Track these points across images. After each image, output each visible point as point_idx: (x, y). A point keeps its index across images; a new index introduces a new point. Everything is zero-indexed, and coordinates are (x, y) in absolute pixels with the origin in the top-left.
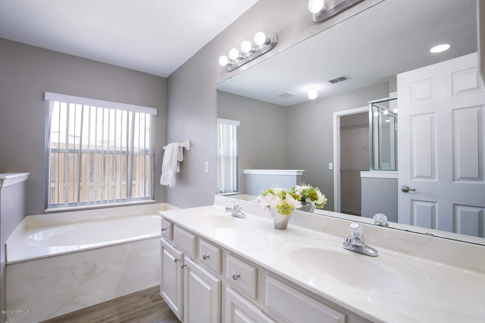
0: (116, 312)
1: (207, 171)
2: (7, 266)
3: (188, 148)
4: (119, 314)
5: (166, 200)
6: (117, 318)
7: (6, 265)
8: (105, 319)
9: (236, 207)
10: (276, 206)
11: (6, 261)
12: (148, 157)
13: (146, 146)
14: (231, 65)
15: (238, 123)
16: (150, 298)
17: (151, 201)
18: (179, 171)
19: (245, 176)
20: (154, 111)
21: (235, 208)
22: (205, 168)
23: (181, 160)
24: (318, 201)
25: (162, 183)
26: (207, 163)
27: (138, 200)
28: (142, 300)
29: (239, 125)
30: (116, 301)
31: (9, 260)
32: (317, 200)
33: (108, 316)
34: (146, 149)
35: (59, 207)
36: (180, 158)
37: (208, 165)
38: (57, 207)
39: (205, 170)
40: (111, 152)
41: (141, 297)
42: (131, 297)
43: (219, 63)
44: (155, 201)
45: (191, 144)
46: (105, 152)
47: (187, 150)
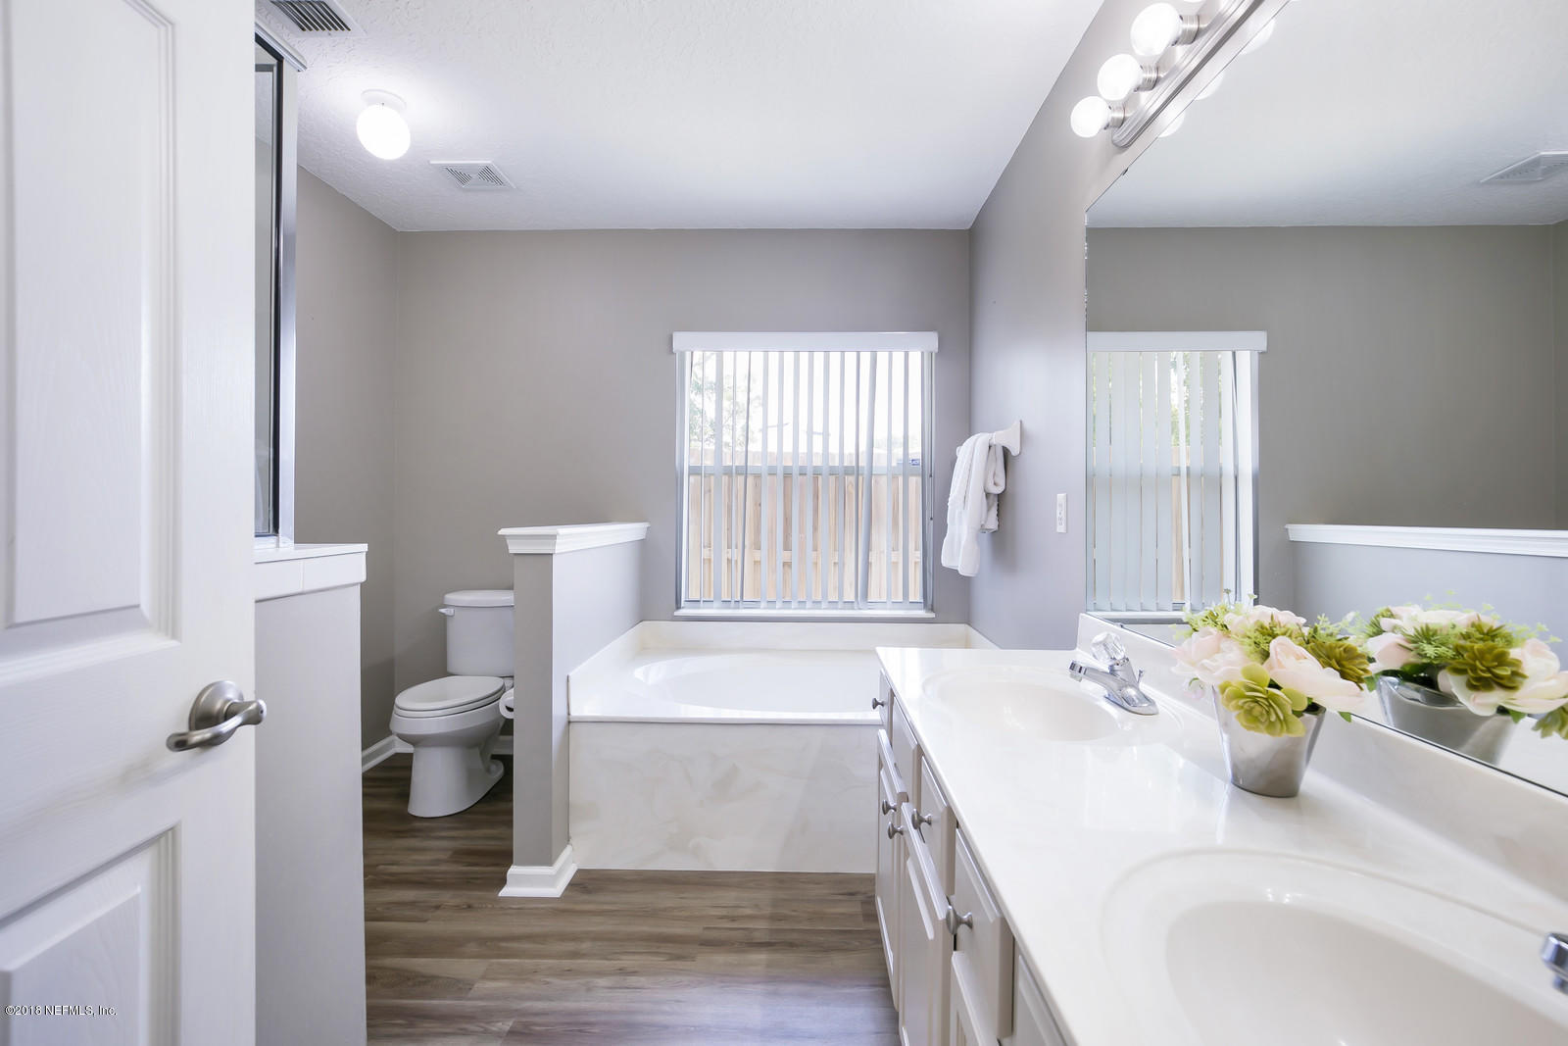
0: (768, 911)
1: (1061, 529)
2: (571, 725)
3: (1015, 451)
4: (773, 918)
5: (967, 618)
6: (763, 925)
7: (569, 722)
8: (738, 916)
9: (1116, 667)
10: (1220, 682)
11: (569, 714)
12: (915, 482)
13: (911, 451)
14: (1124, 120)
15: (1259, 340)
16: (863, 903)
17: (922, 613)
18: (992, 524)
19: (1296, 551)
20: (931, 340)
21: (1113, 671)
22: (1058, 515)
23: (999, 490)
24: (1517, 694)
25: (945, 562)
26: (1061, 497)
27: (885, 609)
28: (840, 900)
29: (1264, 347)
30: (781, 880)
31: (575, 713)
32: (1512, 688)
33: (748, 911)
34: (911, 457)
35: (704, 608)
36: (995, 484)
37: (1063, 502)
38: (699, 608)
39: (1058, 522)
40: (833, 472)
41: (840, 892)
42: (817, 884)
43: (1071, 130)
44: (932, 615)
45: (1024, 436)
46: (817, 473)
47: (1013, 454)
